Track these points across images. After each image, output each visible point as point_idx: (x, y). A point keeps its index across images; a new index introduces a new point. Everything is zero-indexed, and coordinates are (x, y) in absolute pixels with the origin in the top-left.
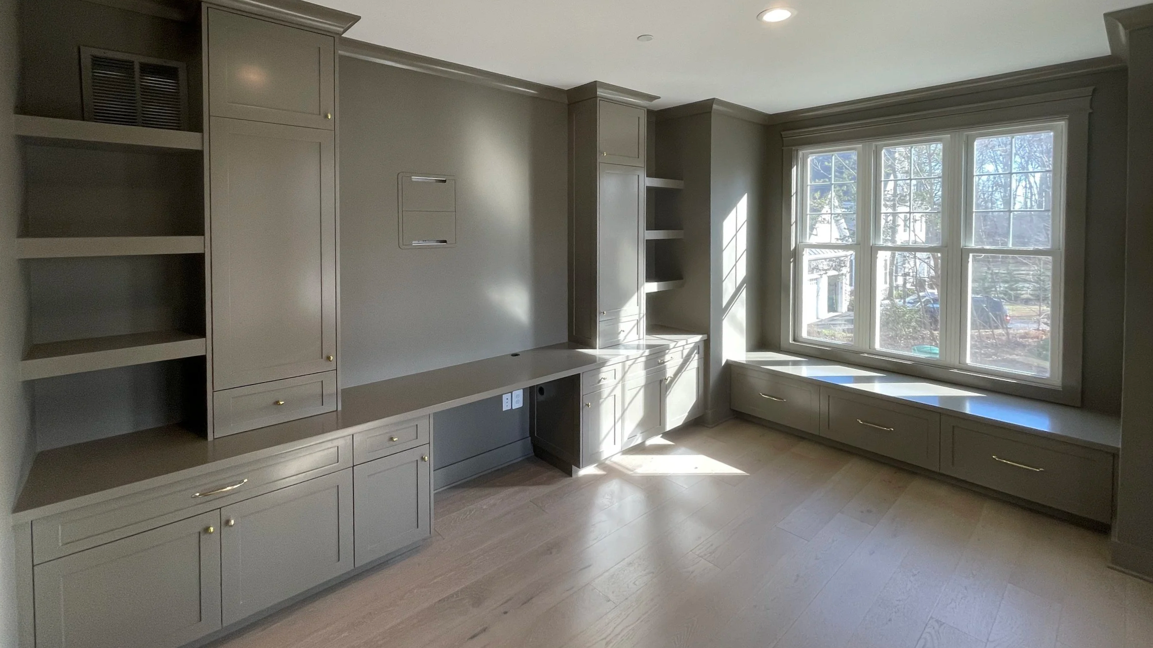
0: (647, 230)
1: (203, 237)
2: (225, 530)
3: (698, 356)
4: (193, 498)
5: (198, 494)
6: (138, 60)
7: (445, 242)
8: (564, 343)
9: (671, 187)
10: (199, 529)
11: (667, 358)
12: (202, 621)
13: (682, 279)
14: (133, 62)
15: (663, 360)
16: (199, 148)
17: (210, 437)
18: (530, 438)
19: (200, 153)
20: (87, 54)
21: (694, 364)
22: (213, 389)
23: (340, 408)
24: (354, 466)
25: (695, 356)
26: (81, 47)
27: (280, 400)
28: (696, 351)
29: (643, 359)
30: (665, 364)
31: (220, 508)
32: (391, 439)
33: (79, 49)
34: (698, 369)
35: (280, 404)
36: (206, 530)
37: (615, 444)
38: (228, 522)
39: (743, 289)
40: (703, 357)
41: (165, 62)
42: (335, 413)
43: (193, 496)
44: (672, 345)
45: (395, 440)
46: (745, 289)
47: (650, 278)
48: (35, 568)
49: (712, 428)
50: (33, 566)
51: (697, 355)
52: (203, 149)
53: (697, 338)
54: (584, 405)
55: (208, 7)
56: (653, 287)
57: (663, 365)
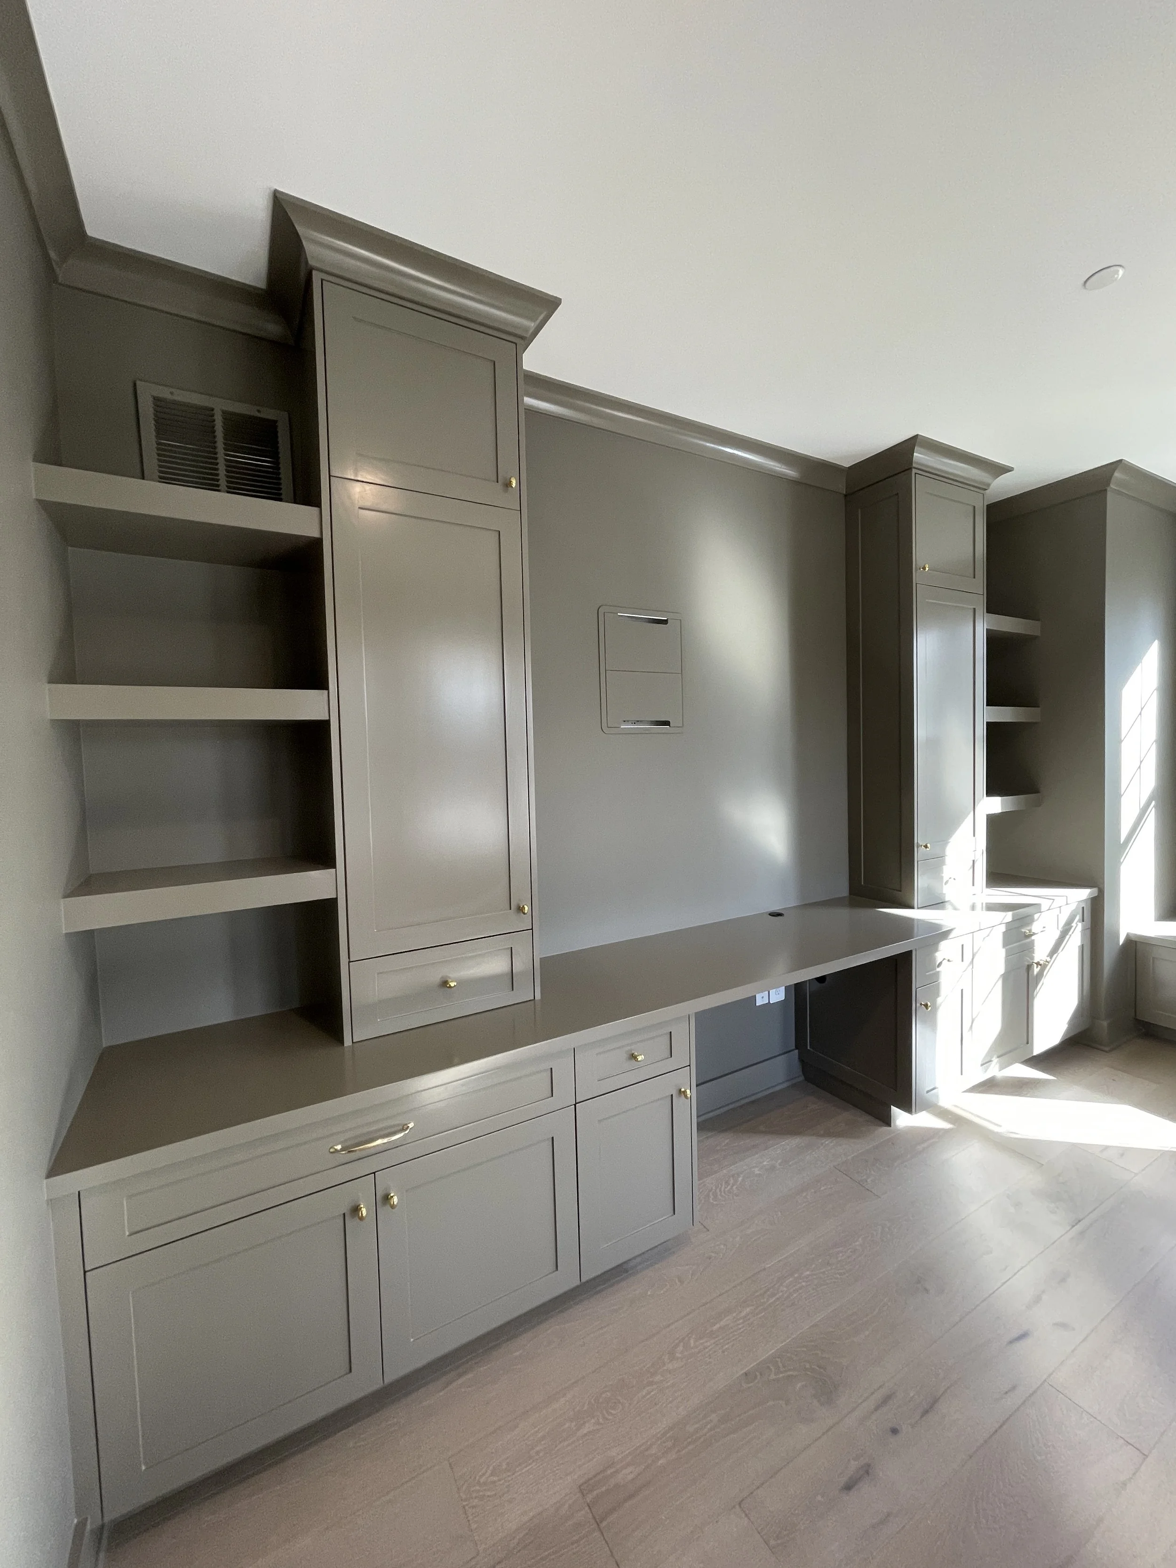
0: (987, 706)
1: (326, 692)
2: (383, 1211)
3: (1083, 926)
4: (332, 1153)
5: (339, 1147)
6: (220, 406)
7: (667, 723)
8: (844, 897)
9: (1023, 632)
10: (345, 1208)
11: (1035, 927)
12: (352, 1373)
13: (1036, 791)
14: (213, 410)
15: (1030, 931)
16: (316, 534)
17: (347, 1042)
18: (797, 1051)
19: (317, 544)
20: (147, 393)
21: (1076, 939)
22: (349, 958)
23: (538, 996)
24: (576, 1103)
25: (1077, 925)
26: (138, 383)
27: (450, 980)
28: (1078, 918)
29: (1003, 928)
30: (1033, 938)
31: (374, 1173)
32: (633, 1057)
33: (135, 385)
34: (1082, 947)
35: (450, 987)
36: (356, 1210)
37: (962, 1074)
38: (387, 1198)
39: (1152, 808)
40: (1090, 927)
41: (259, 411)
42: (533, 1002)
43: (332, 1150)
44: (1045, 904)
45: (640, 1058)
46: (1154, 809)
47: (992, 790)
48: (87, 1274)
49: (1110, 1051)
50: (85, 1272)
51: (1080, 925)
52: (322, 537)
53: (1083, 894)
54: (918, 1005)
55: (322, 280)
56: (996, 805)
57: (1028, 940)
